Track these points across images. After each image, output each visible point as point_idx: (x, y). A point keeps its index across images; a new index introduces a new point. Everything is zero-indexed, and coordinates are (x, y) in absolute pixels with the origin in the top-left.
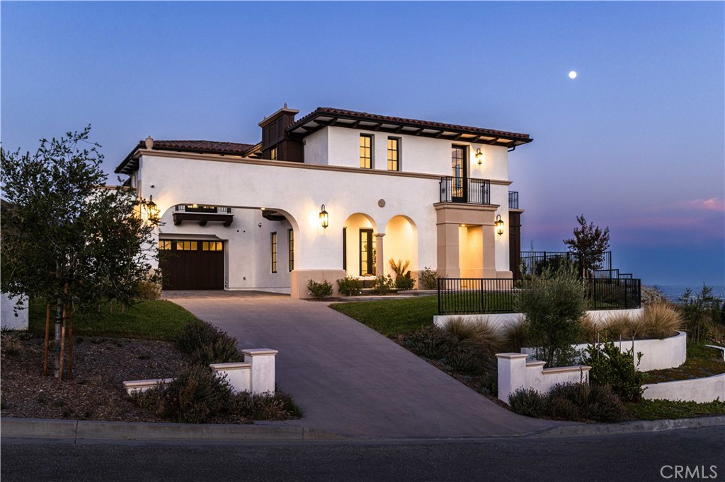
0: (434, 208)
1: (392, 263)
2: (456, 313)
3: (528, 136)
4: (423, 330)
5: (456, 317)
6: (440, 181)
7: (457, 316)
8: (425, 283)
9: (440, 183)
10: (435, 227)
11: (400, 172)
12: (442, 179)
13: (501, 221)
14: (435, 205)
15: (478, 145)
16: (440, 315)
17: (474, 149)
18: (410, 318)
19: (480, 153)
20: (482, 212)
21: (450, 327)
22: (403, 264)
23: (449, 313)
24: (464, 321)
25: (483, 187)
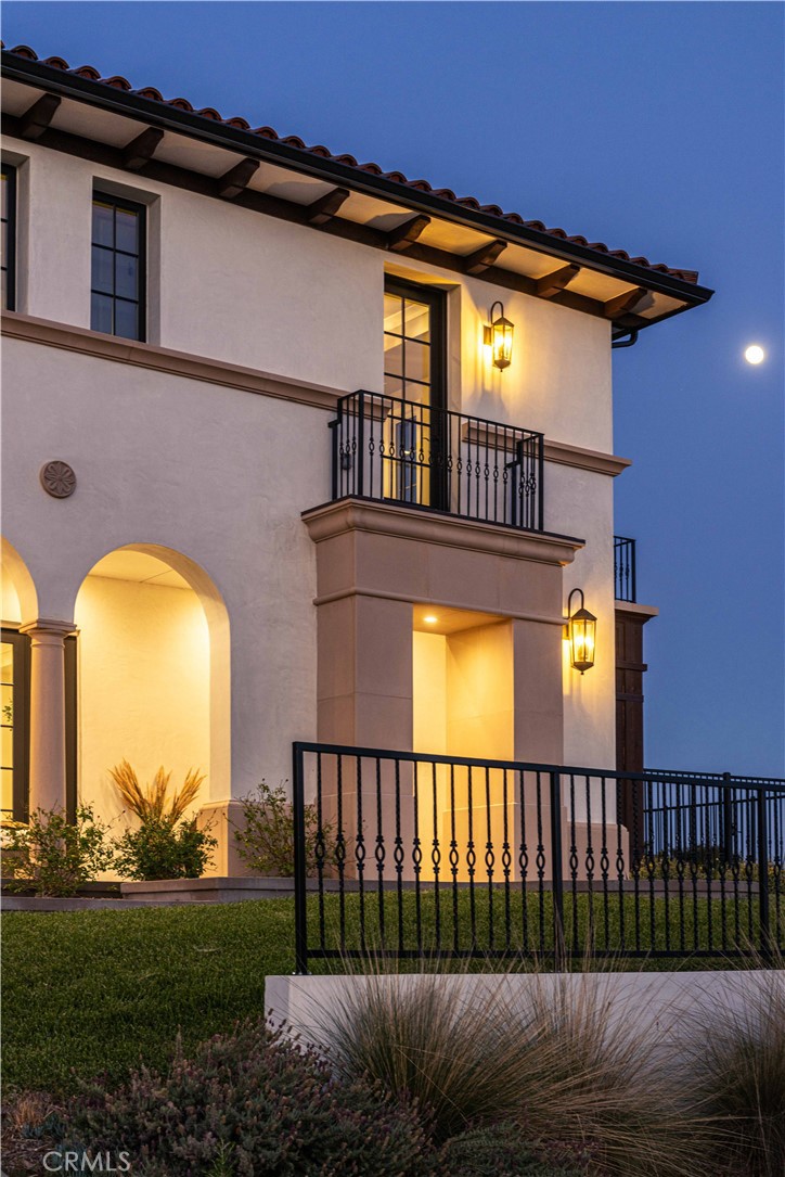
0: (302, 531)
1: (125, 781)
2: (407, 959)
3: (695, 276)
4: (182, 1065)
5: (403, 986)
6: (333, 416)
7: (415, 979)
8: (263, 857)
9: (333, 425)
10: (311, 617)
11: (148, 345)
12: (340, 411)
13: (584, 615)
14: (310, 517)
15: (496, 291)
16: (302, 969)
17: (478, 303)
18: (125, 993)
19: (503, 321)
20: (510, 564)
21: (370, 1042)
22: (174, 791)
23: (359, 958)
24: (460, 1007)
25: (512, 466)
